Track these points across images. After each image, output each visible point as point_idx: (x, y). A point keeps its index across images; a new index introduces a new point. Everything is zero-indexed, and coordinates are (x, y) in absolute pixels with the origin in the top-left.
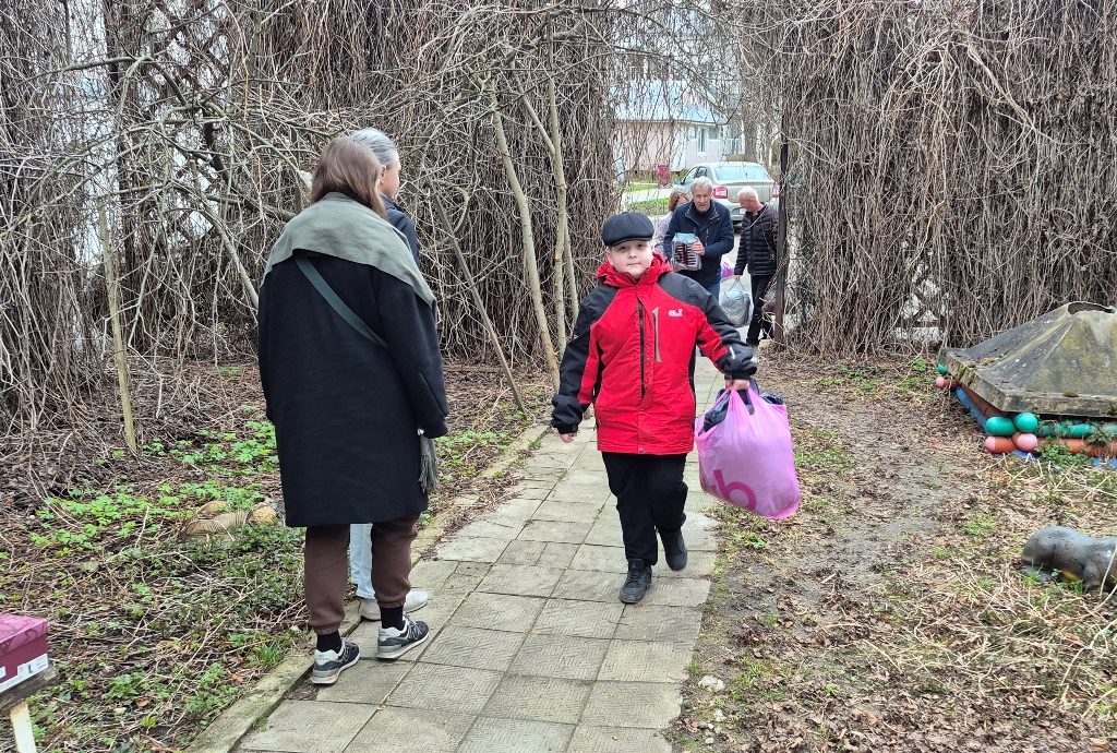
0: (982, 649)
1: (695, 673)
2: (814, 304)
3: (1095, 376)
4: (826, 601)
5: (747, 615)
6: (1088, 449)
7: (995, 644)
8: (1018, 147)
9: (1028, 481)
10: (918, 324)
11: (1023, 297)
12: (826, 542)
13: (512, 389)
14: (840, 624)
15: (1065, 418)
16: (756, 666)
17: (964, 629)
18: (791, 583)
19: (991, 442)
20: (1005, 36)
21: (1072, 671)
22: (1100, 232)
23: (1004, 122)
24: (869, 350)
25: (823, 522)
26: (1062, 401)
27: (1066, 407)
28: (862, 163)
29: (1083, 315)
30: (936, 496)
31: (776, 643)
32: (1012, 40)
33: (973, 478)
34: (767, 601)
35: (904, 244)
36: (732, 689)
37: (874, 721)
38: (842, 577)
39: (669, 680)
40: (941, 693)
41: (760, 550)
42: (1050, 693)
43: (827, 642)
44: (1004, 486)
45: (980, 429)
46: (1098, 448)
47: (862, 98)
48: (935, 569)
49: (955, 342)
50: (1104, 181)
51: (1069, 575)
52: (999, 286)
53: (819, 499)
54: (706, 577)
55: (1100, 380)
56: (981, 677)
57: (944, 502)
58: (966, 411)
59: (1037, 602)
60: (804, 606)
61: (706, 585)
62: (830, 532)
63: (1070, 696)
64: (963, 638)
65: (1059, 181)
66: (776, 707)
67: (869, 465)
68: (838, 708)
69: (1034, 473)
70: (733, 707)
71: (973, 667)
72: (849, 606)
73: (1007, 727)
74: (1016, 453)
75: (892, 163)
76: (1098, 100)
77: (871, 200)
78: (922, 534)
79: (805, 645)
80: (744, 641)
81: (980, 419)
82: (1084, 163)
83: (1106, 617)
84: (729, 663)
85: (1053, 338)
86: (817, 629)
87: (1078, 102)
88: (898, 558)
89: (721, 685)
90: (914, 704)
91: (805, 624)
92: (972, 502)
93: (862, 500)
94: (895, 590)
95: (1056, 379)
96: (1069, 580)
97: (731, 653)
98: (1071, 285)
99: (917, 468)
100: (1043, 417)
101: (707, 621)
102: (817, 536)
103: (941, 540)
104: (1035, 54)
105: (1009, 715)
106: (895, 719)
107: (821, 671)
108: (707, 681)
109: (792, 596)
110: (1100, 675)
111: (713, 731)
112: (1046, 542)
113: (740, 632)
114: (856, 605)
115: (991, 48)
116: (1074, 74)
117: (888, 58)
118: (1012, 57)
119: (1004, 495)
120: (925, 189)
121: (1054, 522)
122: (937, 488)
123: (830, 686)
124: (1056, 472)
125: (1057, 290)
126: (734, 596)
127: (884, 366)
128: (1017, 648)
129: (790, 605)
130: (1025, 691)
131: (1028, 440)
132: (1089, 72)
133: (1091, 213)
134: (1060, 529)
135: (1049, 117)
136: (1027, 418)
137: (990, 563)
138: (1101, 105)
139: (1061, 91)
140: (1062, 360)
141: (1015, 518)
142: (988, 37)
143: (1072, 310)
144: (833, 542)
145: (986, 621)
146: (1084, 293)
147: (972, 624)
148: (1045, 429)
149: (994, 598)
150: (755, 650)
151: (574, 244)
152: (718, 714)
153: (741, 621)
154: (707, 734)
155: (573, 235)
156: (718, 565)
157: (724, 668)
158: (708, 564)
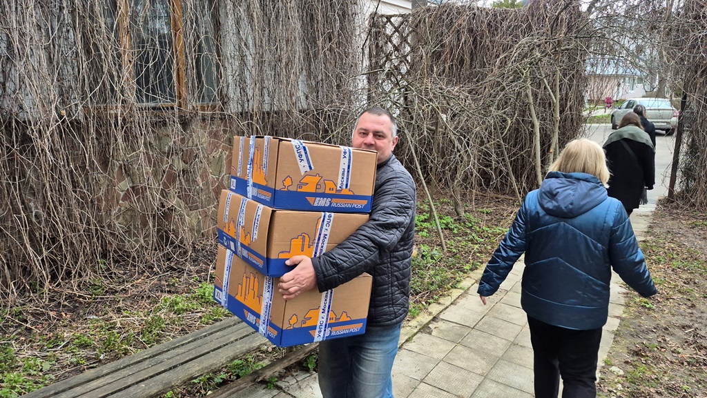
1: (608, 364)
4: (687, 342)
5: (639, 341)
12: (690, 311)
14: (694, 356)
16: (642, 368)
18: (666, 329)
25: (689, 300)
31: (655, 358)
34: (651, 336)
36: (629, 376)
38: (698, 331)
41: (650, 309)
43: (685, 364)
53: (687, 287)
54: (617, 317)
60: (673, 343)
61: (617, 321)
62: (693, 306)
66: (652, 390)
70: (627, 384)
72: (700, 348)
79: (672, 362)
80: (637, 353)
84: (627, 362)
86: (680, 356)
89: (622, 373)
91: (673, 352)
97: (629, 358)
102: (684, 307)
107: (680, 377)
108: (614, 368)
109: (666, 336)
111: (616, 393)
113: (634, 348)
123: (685, 387)
126: (633, 330)
129: (665, 340)
144: (694, 311)
150: (642, 359)
151: (559, 142)
152: (619, 386)
153: (637, 343)
154: (613, 394)
155: (559, 138)
156: (625, 312)
157: (624, 364)
158: (619, 311)
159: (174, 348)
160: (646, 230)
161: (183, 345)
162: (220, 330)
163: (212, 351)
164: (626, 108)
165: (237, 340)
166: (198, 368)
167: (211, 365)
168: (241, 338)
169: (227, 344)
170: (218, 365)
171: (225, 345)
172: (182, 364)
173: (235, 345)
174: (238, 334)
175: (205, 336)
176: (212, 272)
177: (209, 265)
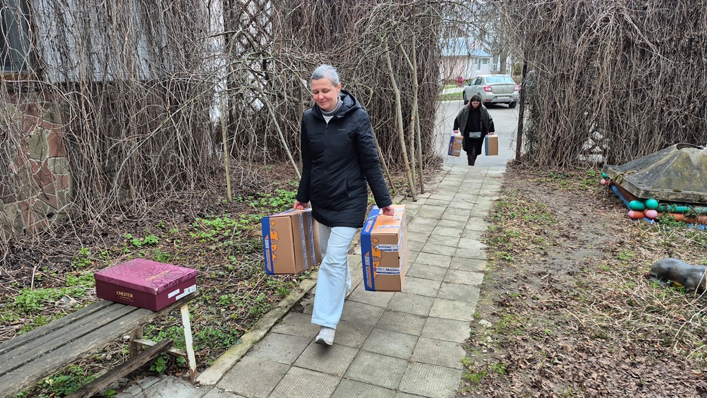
0: (629, 318)
1: (477, 318)
2: (537, 142)
3: (691, 182)
4: (544, 288)
5: (503, 292)
6: (686, 219)
7: (635, 316)
8: (650, 65)
9: (652, 234)
10: (591, 153)
11: (650, 140)
12: (543, 259)
13: (389, 179)
14: (551, 300)
15: (673, 203)
16: (508, 317)
17: (618, 307)
18: (525, 278)
19: (632, 213)
20: (645, 8)
21: (680, 334)
22: (694, 107)
23: (643, 52)
24: (565, 165)
25: (542, 249)
26: (672, 194)
27: (674, 197)
28: (566, 73)
29: (685, 150)
30: (601, 239)
31: (518, 306)
32: (649, 11)
33: (622, 231)
34: (513, 286)
35: (586, 113)
36: (496, 327)
37: (570, 350)
38: (552, 277)
39: (464, 320)
40: (606, 338)
41: (509, 261)
42: (668, 344)
43: (545, 308)
44: (639, 236)
45: (625, 206)
46: (692, 219)
47: (567, 41)
48: (602, 276)
49: (611, 162)
50: (698, 81)
51: (677, 283)
52: (636, 135)
53: (539, 238)
54: (482, 272)
55: (693, 184)
56: (628, 332)
57: (606, 243)
58: (617, 197)
59: (659, 296)
60: (532, 290)
61: (482, 276)
62: (546, 254)
63: (679, 347)
64: (618, 312)
65: (672, 82)
66: (518, 338)
67: (565, 221)
68: (551, 341)
69: (655, 230)
70: (496, 336)
71: (624, 327)
72: (556, 291)
73: (643, 359)
74: (645, 219)
75: (581, 73)
76: (696, 40)
77: (569, 91)
78: (594, 257)
79: (533, 309)
80: (502, 304)
81: (625, 201)
82: (686, 72)
83: (699, 307)
84: (494, 314)
85: (668, 161)
86: (539, 301)
87: (685, 41)
88: (582, 269)
89: (490, 325)
90: (592, 343)
91: (533, 299)
92: (621, 243)
93: (562, 239)
94: (580, 285)
95: (669, 183)
96: (677, 286)
97: (496, 310)
98: (676, 135)
99: (591, 225)
100: (661, 201)
101: (482, 293)
102: (538, 255)
103: (605, 261)
104: (661, 18)
105: (644, 353)
106: (581, 349)
107: (541, 322)
108: (482, 322)
109: (526, 284)
110: (696, 337)
111: (486, 346)
112: (665, 266)
113: (499, 300)
114: (560, 291)
115: (637, 15)
116: (683, 26)
117: (581, 21)
118: (648, 19)
119: (639, 241)
120: (599, 86)
121: (667, 256)
122: (602, 235)
123: (547, 330)
124: (667, 230)
125: (668, 137)
126: (496, 282)
127: (573, 173)
128: (648, 319)
129: (525, 288)
130: (653, 342)
131: (653, 213)
132: (692, 26)
133: (690, 98)
134: (671, 259)
135: (668, 49)
136: (652, 202)
137: (631, 274)
138: (698, 42)
139: (675, 35)
140: (672, 173)
141: (644, 252)
142: (635, 9)
143: (679, 147)
144: (547, 259)
145: (630, 304)
146: (684, 139)
147: (622, 305)
148: (662, 207)
149: (635, 293)
150: (507, 309)
152: (489, 339)
153: (500, 294)
154: (483, 347)
156: (488, 266)
157: (491, 317)
158: (483, 266)
160: (499, 190)
163: (9, 371)
164: (475, 84)
165: (47, 352)
168: (54, 350)
175: (3, 353)
176: (38, 274)
177: (33, 267)
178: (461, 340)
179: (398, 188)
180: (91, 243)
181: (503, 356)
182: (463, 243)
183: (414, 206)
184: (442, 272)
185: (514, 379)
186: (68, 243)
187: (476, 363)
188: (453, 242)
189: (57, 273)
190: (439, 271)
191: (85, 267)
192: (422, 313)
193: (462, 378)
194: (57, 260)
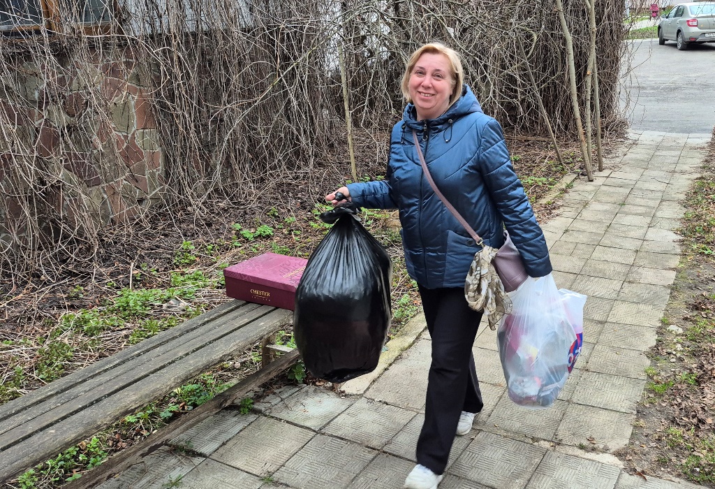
1: (665, 323)
5: (698, 293)
13: (557, 152)
16: (703, 322)
34: (711, 286)
36: (688, 333)
39: (649, 325)
41: (708, 255)
54: (673, 269)
61: (673, 274)
70: (688, 343)
80: (696, 308)
84: (686, 319)
89: (681, 331)
97: (689, 314)
101: (674, 294)
108: (671, 328)
111: (675, 355)
113: (693, 302)
126: (691, 282)
150: (702, 313)
151: (597, 63)
152: (679, 347)
153: (696, 296)
154: (672, 356)
155: (597, 57)
156: (681, 263)
157: (683, 322)
158: (675, 262)
159: (92, 377)
160: (701, 165)
161: (105, 371)
162: (160, 344)
163: (153, 373)
164: (675, 16)
165: (187, 354)
166: (134, 398)
167: (154, 391)
168: (194, 351)
169: (173, 362)
170: (164, 390)
171: (170, 363)
172: (109, 395)
173: (187, 361)
174: (189, 347)
175: (139, 355)
176: (136, 272)
177: (129, 264)
178: (645, 348)
179: (569, 163)
180: (193, 235)
181: (694, 366)
182: (651, 234)
183: (589, 187)
184: (624, 270)
185: (706, 390)
186: (166, 235)
187: (663, 373)
188: (639, 233)
189: (157, 271)
190: (619, 269)
191: (189, 265)
192: (597, 317)
193: (645, 389)
194: (156, 256)
